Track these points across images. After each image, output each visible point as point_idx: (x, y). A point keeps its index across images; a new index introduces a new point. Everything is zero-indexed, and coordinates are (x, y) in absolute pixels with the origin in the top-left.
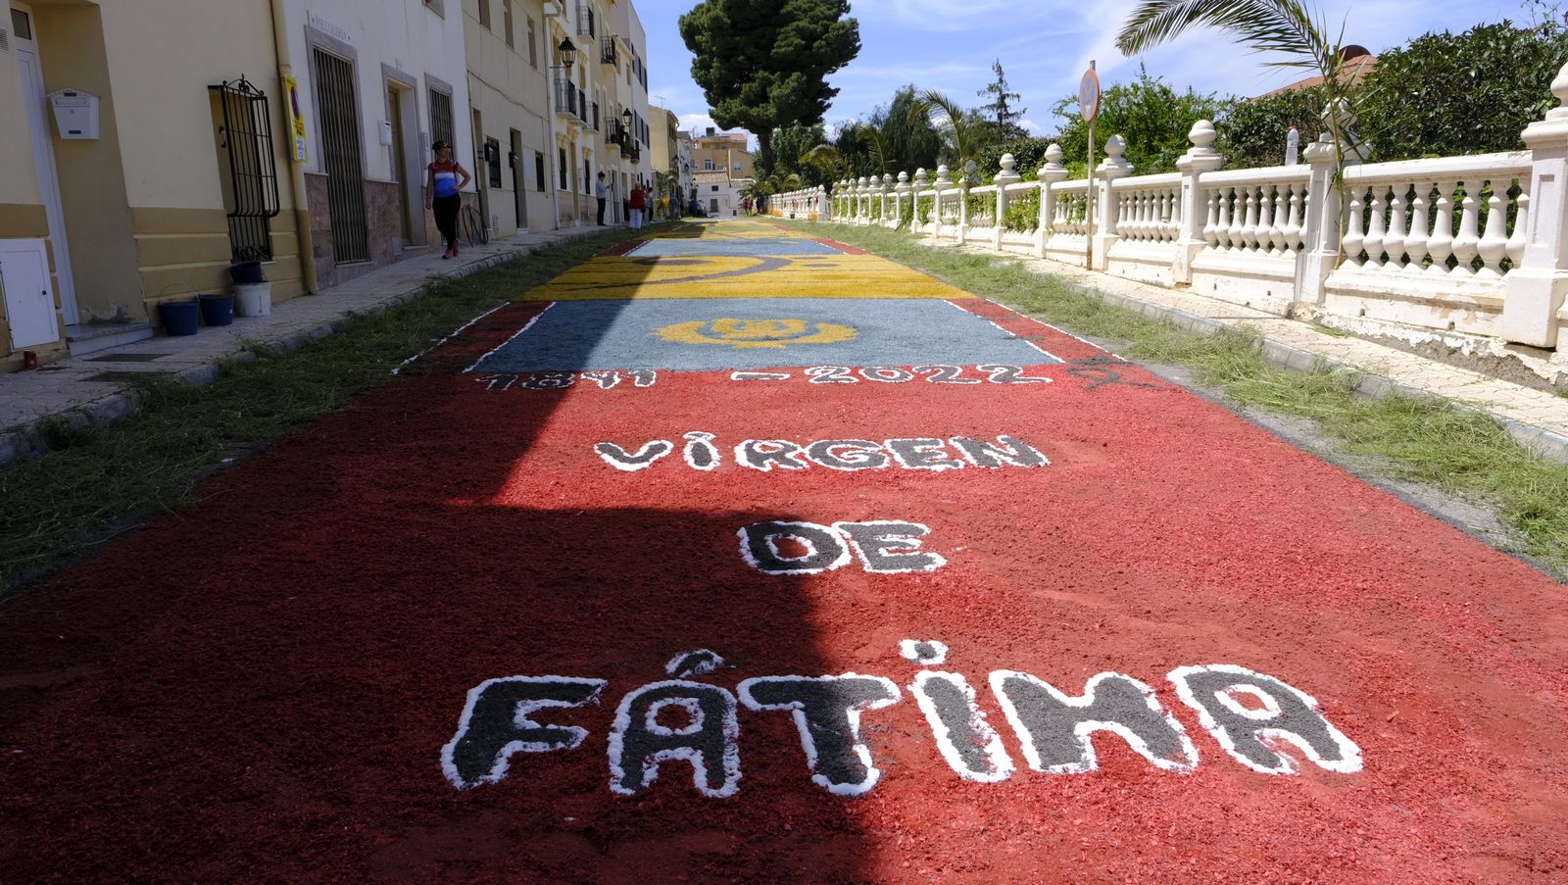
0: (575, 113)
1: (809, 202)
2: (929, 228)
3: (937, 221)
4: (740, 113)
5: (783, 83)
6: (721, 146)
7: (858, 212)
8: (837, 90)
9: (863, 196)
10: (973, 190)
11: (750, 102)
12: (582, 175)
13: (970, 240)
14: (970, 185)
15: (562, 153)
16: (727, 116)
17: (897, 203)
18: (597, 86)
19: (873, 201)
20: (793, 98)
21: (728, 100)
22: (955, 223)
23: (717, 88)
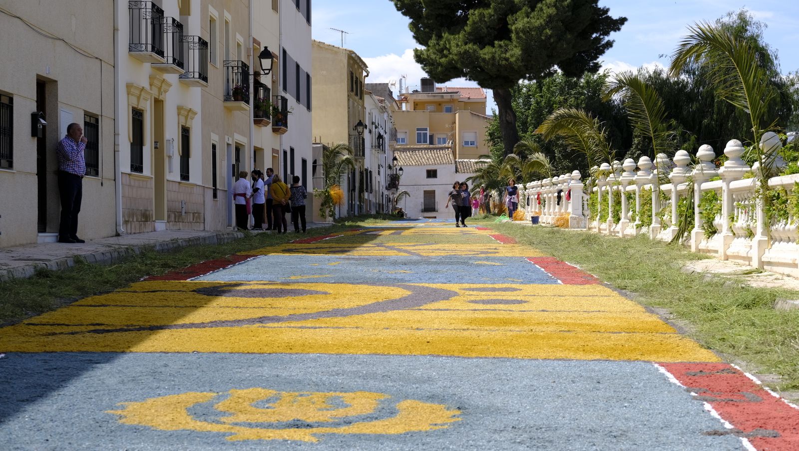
0: (161, 53)
1: (559, 197)
2: (717, 242)
3: (725, 231)
4: (465, 55)
5: (533, 10)
6: (444, 107)
7: (622, 215)
8: (623, 20)
9: (630, 188)
10: (773, 181)
11: (481, 39)
12: (174, 151)
13: (769, 263)
14: (768, 173)
15: (137, 117)
16: (443, 60)
17: (673, 201)
18: (213, 12)
19: (641, 196)
20: (548, 32)
21: (446, 35)
22: (750, 234)
23: (428, 17)
